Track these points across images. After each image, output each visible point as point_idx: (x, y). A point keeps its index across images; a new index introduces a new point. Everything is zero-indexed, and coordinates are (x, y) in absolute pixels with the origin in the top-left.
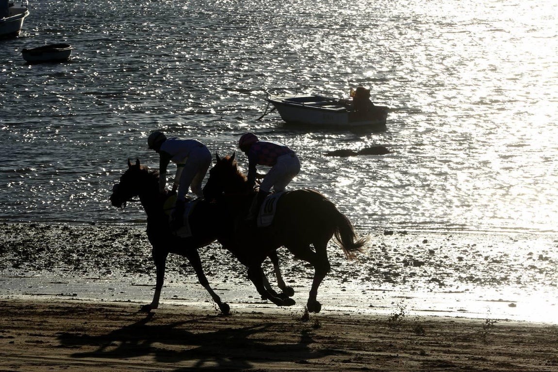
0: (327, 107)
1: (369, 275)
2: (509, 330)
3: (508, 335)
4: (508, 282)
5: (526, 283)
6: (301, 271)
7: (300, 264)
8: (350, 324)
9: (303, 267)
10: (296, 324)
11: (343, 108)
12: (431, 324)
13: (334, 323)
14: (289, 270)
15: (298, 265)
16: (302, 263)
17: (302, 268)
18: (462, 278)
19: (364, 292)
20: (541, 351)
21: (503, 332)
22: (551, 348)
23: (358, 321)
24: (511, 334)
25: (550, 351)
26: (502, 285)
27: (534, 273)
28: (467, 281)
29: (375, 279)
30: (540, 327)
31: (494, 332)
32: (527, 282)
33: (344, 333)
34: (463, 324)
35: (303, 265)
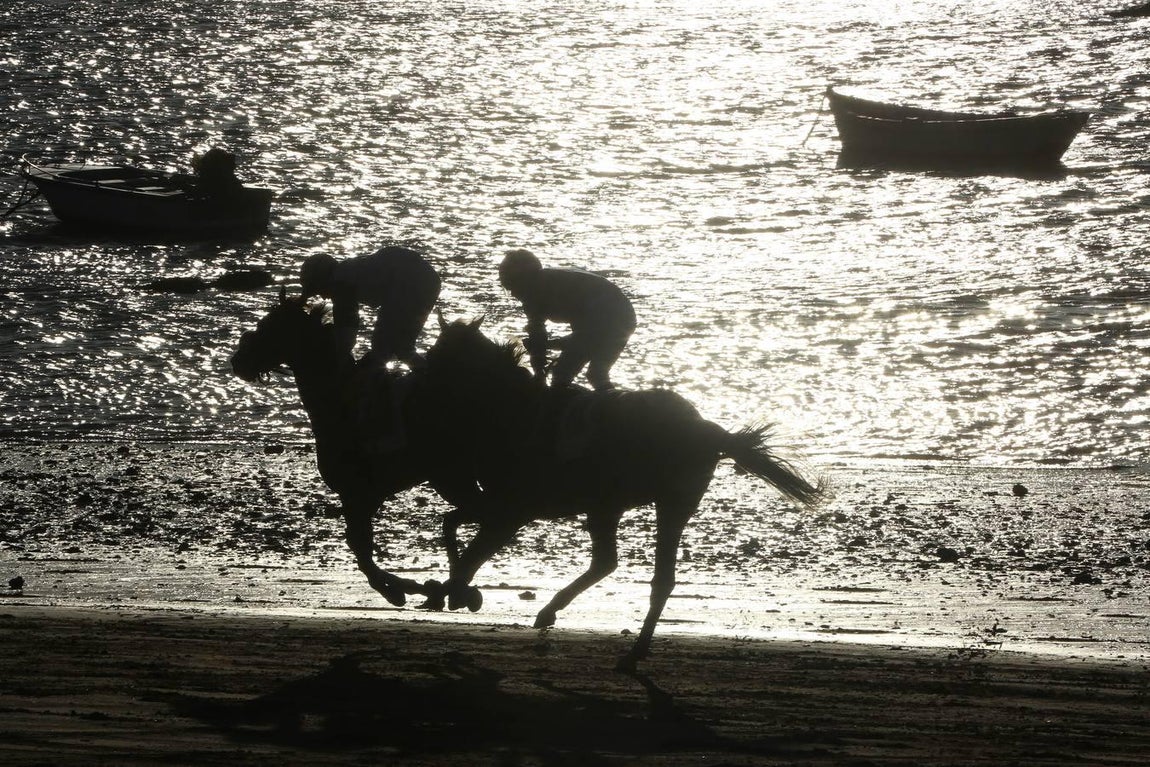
0: (146, 190)
1: (234, 535)
2: (521, 646)
3: (517, 656)
4: (519, 548)
5: (556, 551)
6: (94, 529)
7: (90, 514)
8: (195, 637)
9: (96, 521)
10: (83, 638)
11: (179, 192)
12: (362, 635)
13: (162, 635)
14: (66, 527)
15: (86, 516)
16: (96, 512)
17: (95, 523)
18: (425, 540)
19: (222, 571)
20: (585, 689)
21: (509, 651)
22: (607, 683)
23: (212, 631)
24: (525, 655)
25: (603, 690)
26: (506, 556)
27: (570, 529)
28: (434, 547)
29: (244, 544)
30: (584, 638)
31: (491, 650)
32: (556, 548)
33: (182, 655)
34: (428, 634)
35: (96, 517)
